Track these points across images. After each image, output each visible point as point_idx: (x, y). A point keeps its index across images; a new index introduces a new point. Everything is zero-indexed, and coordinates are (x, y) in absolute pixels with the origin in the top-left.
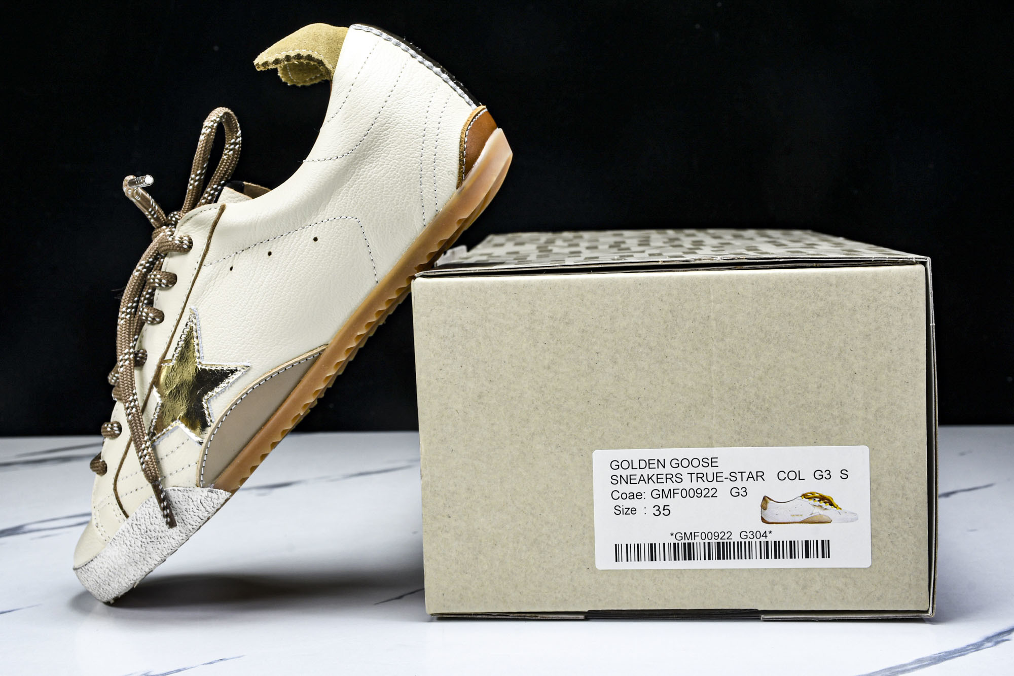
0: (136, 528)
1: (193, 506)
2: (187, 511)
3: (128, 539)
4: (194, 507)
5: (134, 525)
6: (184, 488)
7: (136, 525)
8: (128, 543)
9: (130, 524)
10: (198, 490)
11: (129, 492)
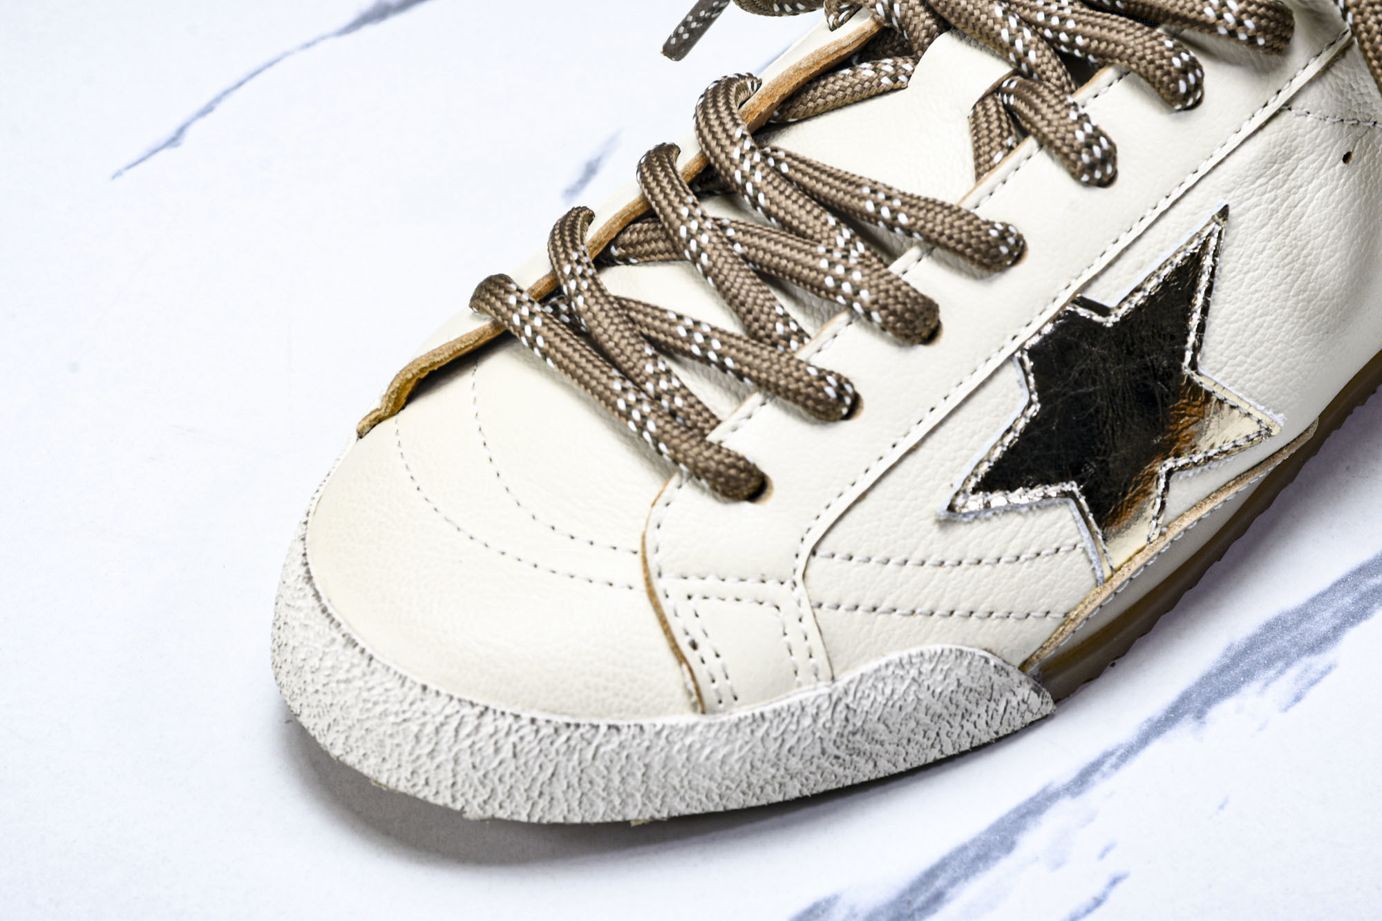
0: (840, 716)
1: (982, 710)
2: (963, 717)
3: (799, 734)
4: (984, 716)
5: (841, 707)
6: (1005, 666)
7: (848, 707)
8: (791, 742)
9: (834, 698)
10: (1016, 676)
11: (847, 602)
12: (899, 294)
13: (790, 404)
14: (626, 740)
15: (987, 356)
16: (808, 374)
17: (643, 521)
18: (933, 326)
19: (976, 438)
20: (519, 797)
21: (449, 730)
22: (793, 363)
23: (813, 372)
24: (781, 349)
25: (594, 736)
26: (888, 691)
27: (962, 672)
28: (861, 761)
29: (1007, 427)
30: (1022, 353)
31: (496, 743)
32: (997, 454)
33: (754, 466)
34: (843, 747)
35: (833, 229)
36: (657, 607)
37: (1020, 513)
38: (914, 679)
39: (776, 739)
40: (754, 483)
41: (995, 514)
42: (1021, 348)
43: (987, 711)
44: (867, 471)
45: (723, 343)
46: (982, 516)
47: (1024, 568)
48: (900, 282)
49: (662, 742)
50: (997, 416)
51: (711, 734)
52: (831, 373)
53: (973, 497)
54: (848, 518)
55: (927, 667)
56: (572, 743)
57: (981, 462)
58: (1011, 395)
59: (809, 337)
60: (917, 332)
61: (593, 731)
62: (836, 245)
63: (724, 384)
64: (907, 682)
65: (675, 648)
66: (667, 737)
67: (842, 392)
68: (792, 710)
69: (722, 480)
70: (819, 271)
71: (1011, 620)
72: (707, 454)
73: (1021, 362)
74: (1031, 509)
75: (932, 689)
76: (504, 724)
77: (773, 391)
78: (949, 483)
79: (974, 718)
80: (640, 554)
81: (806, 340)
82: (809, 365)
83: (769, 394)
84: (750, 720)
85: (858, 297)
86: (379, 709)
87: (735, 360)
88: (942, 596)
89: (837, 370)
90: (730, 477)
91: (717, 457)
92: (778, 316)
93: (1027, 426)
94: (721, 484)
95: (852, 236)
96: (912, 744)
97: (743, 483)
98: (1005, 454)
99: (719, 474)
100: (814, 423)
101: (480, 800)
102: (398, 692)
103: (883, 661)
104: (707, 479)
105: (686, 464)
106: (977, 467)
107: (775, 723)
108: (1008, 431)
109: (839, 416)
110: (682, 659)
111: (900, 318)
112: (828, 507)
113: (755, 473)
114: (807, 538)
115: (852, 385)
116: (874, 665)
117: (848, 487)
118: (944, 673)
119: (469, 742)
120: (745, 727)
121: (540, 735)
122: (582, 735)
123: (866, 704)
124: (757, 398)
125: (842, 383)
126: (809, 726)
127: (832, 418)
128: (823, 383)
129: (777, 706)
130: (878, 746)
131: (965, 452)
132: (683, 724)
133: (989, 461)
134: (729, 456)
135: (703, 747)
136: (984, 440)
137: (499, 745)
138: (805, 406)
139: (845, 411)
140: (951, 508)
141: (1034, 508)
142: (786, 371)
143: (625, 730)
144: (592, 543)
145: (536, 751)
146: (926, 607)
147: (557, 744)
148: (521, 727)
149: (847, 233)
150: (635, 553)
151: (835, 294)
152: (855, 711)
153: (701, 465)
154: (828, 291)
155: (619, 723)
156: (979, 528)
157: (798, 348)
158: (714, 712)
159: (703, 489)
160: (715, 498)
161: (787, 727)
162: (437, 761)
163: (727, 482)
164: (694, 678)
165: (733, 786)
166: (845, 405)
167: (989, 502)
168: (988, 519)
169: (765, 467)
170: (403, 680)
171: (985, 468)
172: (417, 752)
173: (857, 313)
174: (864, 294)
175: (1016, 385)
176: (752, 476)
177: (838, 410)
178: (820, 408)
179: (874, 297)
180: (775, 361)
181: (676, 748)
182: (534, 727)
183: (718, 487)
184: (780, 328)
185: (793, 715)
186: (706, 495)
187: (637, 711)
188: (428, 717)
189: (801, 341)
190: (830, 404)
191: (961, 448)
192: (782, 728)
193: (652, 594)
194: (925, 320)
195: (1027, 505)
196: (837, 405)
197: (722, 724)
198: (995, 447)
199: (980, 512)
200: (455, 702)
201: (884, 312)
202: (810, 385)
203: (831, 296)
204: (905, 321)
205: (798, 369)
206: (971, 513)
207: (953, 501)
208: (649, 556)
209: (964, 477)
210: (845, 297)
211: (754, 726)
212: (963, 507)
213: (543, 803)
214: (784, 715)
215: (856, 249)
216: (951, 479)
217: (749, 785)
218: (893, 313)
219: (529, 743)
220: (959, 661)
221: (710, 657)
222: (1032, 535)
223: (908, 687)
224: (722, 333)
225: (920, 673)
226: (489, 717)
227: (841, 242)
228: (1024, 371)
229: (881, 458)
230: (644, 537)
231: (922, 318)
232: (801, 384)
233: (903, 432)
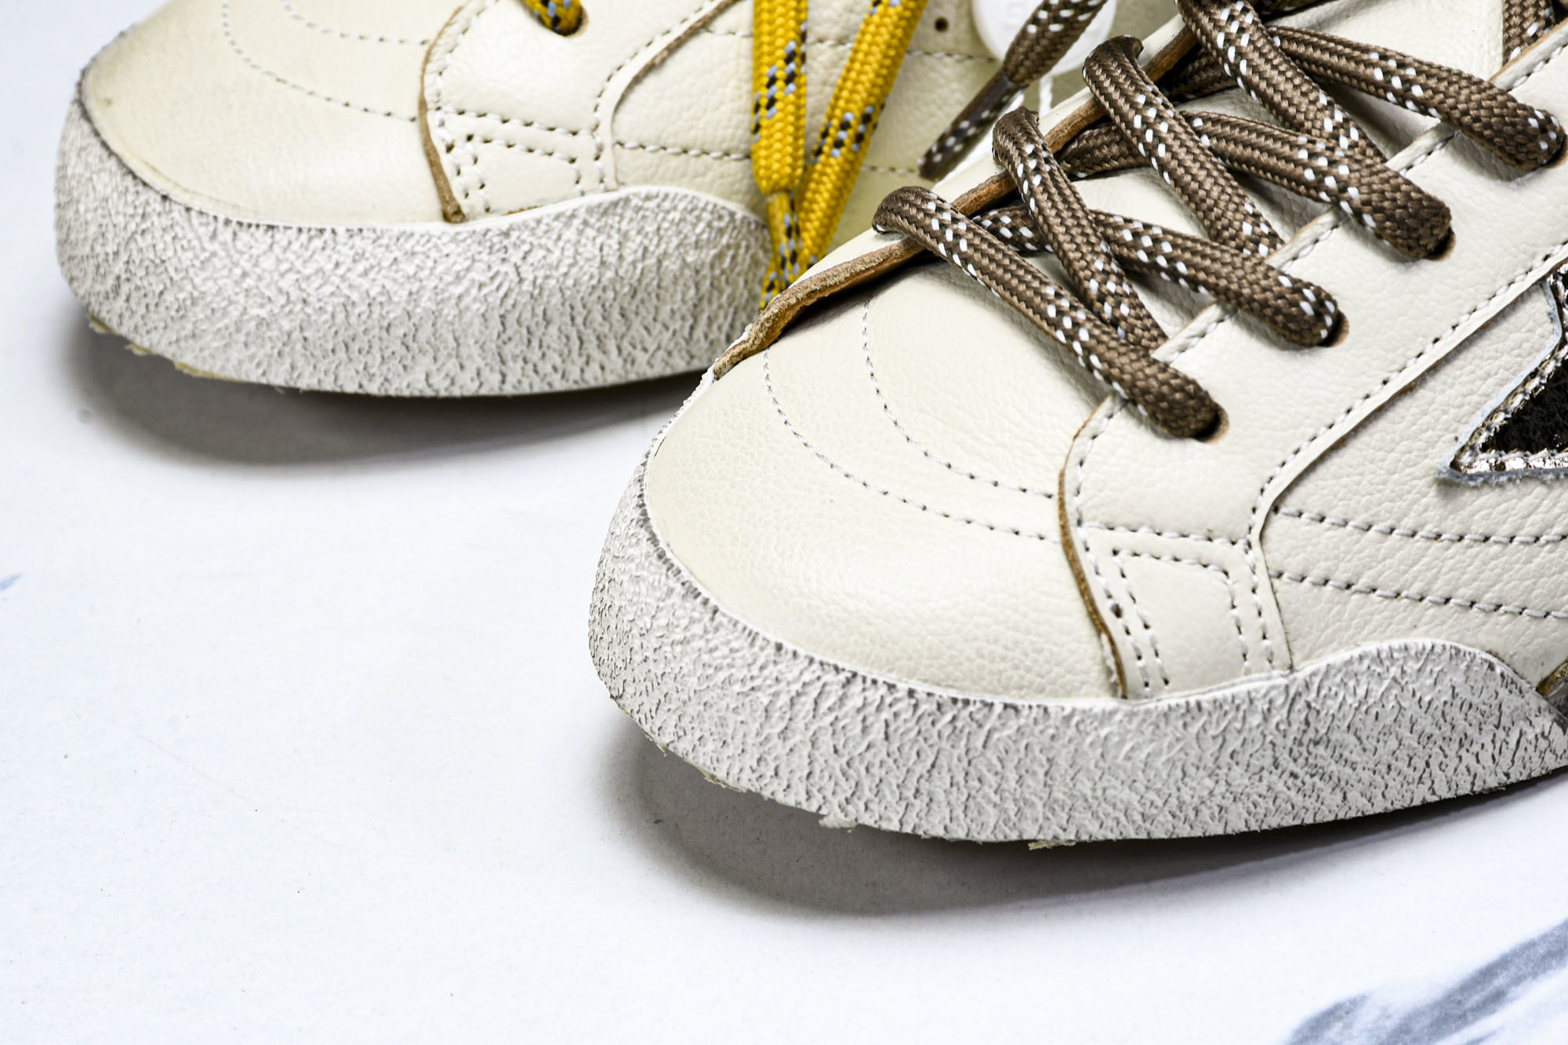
0: (1298, 717)
1: (1487, 739)
2: (1461, 745)
3: (1245, 734)
4: (1489, 746)
5: (1300, 704)
6: (1516, 678)
7: (1309, 705)
8: (1234, 744)
9: (1292, 692)
10: (1534, 700)
11: (1315, 574)
12: (1398, 195)
13: (1253, 320)
14: (1027, 725)
15: (1510, 277)
16: (1279, 284)
17: (1062, 460)
18: (1442, 235)
19: (1491, 381)
20: (890, 797)
21: (807, 701)
22: (1261, 268)
23: (1286, 282)
24: (1247, 252)
25: (986, 717)
26: (1361, 692)
27: (1458, 679)
28: (1325, 788)
29: (1531, 369)
30: (1555, 278)
31: (864, 720)
32: (1517, 402)
33: (1207, 393)
34: (1301, 761)
35: (1321, 110)
36: (1073, 561)
37: (1544, 483)
38: (1395, 679)
39: (1214, 738)
40: (1205, 415)
41: (1510, 480)
42: (1554, 271)
43: (1493, 742)
44: (1349, 411)
45: (1174, 246)
46: (1494, 480)
47: (1543, 555)
48: (1400, 180)
49: (1071, 731)
50: (1518, 356)
51: (1133, 726)
52: (1308, 285)
53: (1482, 456)
54: (1322, 471)
55: (1412, 666)
56: (959, 724)
57: (1496, 411)
58: (1539, 331)
59: (1282, 242)
60: (1421, 243)
61: (986, 710)
62: (1322, 129)
63: (1175, 300)
64: (1386, 683)
65: (1094, 614)
66: (1077, 725)
67: (1321, 310)
68: (1237, 702)
69: (1164, 405)
70: (1298, 163)
71: (1525, 617)
72: (1148, 371)
73: (1555, 289)
74: (1557, 478)
75: (1418, 695)
76: (874, 696)
77: (1234, 302)
78: (1453, 435)
79: (1476, 748)
80: (1056, 497)
81: (1279, 246)
82: (1283, 274)
83: (1229, 306)
84: (1183, 711)
85: (1346, 195)
86: (722, 675)
87: (1188, 265)
88: (1436, 577)
89: (1316, 283)
90: (1173, 404)
91: (1161, 376)
92: (1246, 215)
93: (1557, 370)
94: (1163, 410)
95: (1346, 120)
96: (1393, 774)
97: (1192, 412)
98: (1526, 403)
99: (1161, 397)
100: (1284, 348)
101: (842, 798)
102: (747, 653)
103: (1356, 652)
104: (1146, 404)
105: (1121, 381)
106: (1490, 417)
107: (1215, 717)
108: (1533, 375)
109: (1315, 341)
110: (1100, 627)
111: (1400, 223)
112: (1297, 452)
113: (1207, 403)
114: (1268, 488)
115: (1335, 303)
116: (1344, 655)
117: (1324, 429)
118: (1435, 675)
119: (830, 718)
120: (1177, 718)
121: (919, 712)
122: (971, 714)
123: (1333, 705)
124: (1214, 312)
125: (1322, 299)
126: (1258, 726)
127: (1307, 341)
128: (1296, 296)
129: (1219, 695)
130: (1348, 770)
131: (1475, 398)
132: (1097, 710)
133: (1506, 412)
134: (1176, 376)
135: (1122, 742)
136: (1501, 384)
137: (868, 723)
138: (1273, 322)
139: (1324, 334)
140: (1455, 465)
141: (1562, 477)
142: (1252, 277)
143: (1025, 712)
144: (996, 484)
145: (914, 733)
146: (1414, 590)
147: (939, 726)
148: (896, 700)
149: (1339, 116)
150: (1050, 497)
151: (1318, 190)
152: (1318, 712)
153: (1140, 384)
154: (1308, 185)
155: (1019, 703)
156: (1488, 497)
157: (1269, 254)
158: (1138, 696)
159: (1140, 419)
160: (1155, 431)
161: (1229, 723)
162: (790, 744)
163: (1171, 409)
164: (1115, 652)
165: (1160, 803)
166: (1325, 326)
167: (1503, 464)
168: (1500, 486)
169: (1218, 398)
170: (753, 637)
171: (1500, 419)
172: (766, 732)
173: (1345, 214)
174: (1353, 192)
175: (1546, 318)
176: (1204, 405)
177: (1315, 331)
178: (1292, 326)
179: (1365, 197)
180: (1239, 265)
181: (1089, 740)
182: (913, 701)
183: (1159, 416)
184: (1247, 229)
185: (1238, 708)
186: (1143, 427)
187: (1041, 691)
188: (783, 685)
189: (1273, 246)
190: (1306, 322)
191: (1472, 393)
192: (1223, 725)
193: (1068, 545)
194: (1432, 228)
195: (1552, 471)
196: (1315, 325)
197: (1148, 712)
198: (1514, 394)
199: (1491, 475)
200: (816, 666)
201: (1379, 216)
202: (1281, 296)
203: (1312, 192)
204: (1409, 229)
205: (1266, 277)
206: (1479, 475)
207: (1457, 457)
208: (1068, 497)
209: (1474, 428)
210: (1328, 192)
211: (1188, 719)
212: (1470, 466)
213: (919, 804)
214: (1226, 707)
215: (1348, 136)
216: (1455, 430)
217: (1181, 804)
218: (1390, 218)
219: (905, 721)
220: (1454, 662)
221: (1136, 628)
222: (1557, 511)
223: (1388, 689)
224: (1176, 235)
225: (1403, 672)
226: (856, 687)
227: (1329, 126)
228: (1557, 299)
229: (1367, 397)
230: (1062, 475)
231: (1428, 225)
232: (1269, 294)
233: (1397, 366)
